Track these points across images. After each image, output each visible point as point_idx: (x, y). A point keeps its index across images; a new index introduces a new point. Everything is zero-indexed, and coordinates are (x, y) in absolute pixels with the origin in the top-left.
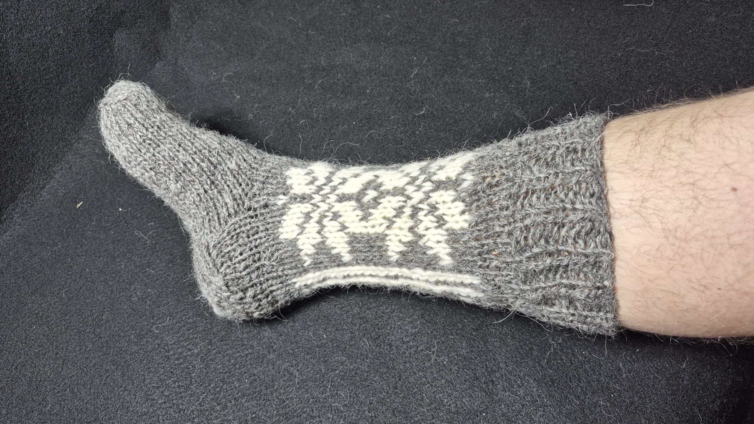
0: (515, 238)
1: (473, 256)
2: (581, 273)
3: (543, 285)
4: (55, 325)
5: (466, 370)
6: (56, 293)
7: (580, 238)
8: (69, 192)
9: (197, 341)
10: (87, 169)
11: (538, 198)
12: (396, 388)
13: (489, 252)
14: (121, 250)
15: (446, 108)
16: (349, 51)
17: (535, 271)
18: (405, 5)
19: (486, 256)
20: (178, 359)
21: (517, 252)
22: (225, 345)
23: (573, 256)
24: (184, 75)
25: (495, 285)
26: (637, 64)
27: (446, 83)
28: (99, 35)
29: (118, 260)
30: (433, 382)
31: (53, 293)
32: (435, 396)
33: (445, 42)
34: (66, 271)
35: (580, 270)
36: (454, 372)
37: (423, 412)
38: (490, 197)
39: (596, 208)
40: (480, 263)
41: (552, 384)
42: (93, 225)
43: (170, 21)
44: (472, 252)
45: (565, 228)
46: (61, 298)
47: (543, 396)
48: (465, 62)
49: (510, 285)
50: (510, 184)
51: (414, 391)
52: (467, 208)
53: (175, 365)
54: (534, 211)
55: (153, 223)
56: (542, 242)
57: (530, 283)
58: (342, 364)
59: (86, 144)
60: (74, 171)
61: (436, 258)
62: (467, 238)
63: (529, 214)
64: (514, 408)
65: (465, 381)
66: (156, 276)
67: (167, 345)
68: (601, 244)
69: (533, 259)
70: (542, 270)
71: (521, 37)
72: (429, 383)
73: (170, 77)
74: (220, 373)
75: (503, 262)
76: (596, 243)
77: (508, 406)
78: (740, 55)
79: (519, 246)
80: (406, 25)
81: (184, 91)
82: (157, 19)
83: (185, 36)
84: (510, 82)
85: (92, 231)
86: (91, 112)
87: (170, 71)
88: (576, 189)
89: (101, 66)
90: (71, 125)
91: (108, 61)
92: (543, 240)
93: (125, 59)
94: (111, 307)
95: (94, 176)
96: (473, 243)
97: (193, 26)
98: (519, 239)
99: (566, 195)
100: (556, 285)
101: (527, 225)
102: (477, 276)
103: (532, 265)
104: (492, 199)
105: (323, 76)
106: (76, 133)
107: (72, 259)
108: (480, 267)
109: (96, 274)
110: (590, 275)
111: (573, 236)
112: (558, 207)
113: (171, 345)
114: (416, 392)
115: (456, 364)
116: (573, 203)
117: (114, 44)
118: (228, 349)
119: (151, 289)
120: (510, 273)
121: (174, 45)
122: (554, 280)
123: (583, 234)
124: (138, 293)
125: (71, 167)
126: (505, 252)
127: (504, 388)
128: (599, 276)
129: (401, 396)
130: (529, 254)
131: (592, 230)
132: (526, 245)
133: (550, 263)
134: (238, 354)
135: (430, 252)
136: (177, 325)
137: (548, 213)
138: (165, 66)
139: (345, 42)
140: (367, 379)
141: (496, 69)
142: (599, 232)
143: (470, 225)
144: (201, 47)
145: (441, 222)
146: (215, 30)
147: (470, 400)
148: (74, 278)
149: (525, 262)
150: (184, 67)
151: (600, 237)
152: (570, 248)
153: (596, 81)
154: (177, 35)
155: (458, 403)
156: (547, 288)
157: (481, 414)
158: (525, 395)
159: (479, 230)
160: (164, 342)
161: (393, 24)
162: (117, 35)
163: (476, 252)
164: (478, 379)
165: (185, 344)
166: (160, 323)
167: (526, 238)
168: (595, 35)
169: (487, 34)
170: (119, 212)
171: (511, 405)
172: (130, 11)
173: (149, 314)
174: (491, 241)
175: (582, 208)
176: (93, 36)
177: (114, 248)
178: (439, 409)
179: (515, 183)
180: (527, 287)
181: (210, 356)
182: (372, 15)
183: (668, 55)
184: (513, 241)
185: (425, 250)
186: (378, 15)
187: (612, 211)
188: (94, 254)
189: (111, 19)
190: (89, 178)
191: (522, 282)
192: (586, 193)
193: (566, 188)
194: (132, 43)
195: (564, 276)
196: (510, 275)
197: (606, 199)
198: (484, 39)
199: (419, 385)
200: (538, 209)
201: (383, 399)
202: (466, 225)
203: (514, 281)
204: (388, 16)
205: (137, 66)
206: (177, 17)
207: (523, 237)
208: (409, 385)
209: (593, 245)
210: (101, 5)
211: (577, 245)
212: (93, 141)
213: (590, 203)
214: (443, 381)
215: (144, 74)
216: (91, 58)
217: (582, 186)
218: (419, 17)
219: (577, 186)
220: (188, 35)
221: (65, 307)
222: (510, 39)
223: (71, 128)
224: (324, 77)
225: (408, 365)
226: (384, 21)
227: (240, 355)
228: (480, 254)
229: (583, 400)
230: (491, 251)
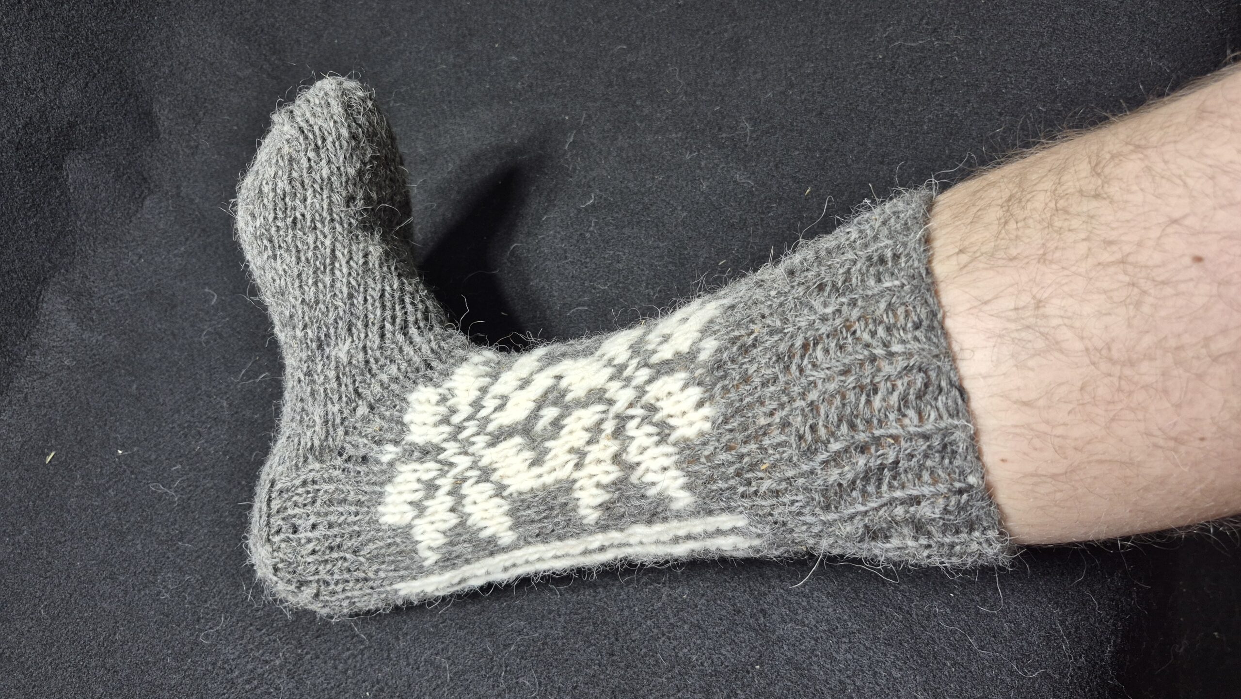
0: (794, 429)
1: (727, 479)
2: (924, 472)
3: (862, 508)
4: (34, 667)
5: (719, 602)
6: (29, 612)
7: (908, 407)
8: (30, 440)
9: (276, 645)
10: (54, 395)
11: (827, 351)
12: (613, 655)
13: (753, 467)
14: (132, 519)
15: (628, 188)
16: (459, 124)
17: (840, 485)
18: (539, 36)
19: (749, 475)
20: (248, 682)
21: (802, 456)
22: (326, 642)
23: (903, 443)
24: (194, 210)
25: (776, 523)
26: (910, 66)
27: (621, 149)
28: (36, 169)
29: (129, 538)
30: (670, 632)
31: (24, 613)
32: (677, 654)
33: (611, 85)
34: (42, 572)
35: (922, 467)
36: (701, 609)
37: (661, 684)
38: (744, 366)
39: (926, 347)
40: (741, 489)
41: (857, 595)
42: (77, 487)
43: (157, 127)
44: (724, 473)
45: (880, 394)
46: (39, 619)
47: (846, 617)
48: (646, 111)
49: (802, 518)
50: (776, 338)
51: (642, 653)
52: (707, 395)
53: (246, 692)
54: (822, 375)
55: (179, 466)
56: (844, 428)
57: (836, 508)
58: (520, 632)
59: (46, 354)
60: (33, 403)
61: (663, 501)
62: (712, 448)
63: (814, 382)
64: (803, 647)
65: (721, 619)
66: (196, 552)
67: (226, 662)
68: (948, 411)
69: (832, 463)
70: (854, 482)
71: (727, 55)
72: (664, 635)
73: (172, 218)
74: (323, 690)
75: (781, 480)
76: (938, 409)
77: (794, 645)
78: (1062, 24)
79: (803, 445)
80: (545, 66)
81: (199, 236)
82: (134, 127)
83: (187, 146)
84: (720, 129)
85: (77, 496)
86: (46, 299)
87: (171, 208)
88: (889, 319)
89: (50, 220)
90: (14, 328)
91: (61, 210)
92: (845, 425)
93: (91, 201)
94: (128, 617)
95: (69, 405)
96: (724, 456)
97: (198, 127)
98: (801, 432)
99: (873, 334)
100: (885, 504)
101: (812, 402)
102: (741, 513)
103: (834, 475)
104: (747, 369)
105: (424, 171)
106: (25, 339)
107: (49, 550)
108: (743, 496)
109: (95, 568)
110: (940, 472)
111: (896, 405)
112: (861, 357)
113: (233, 660)
114: (645, 653)
115: (703, 595)
116: (886, 345)
117: (66, 181)
118: (330, 649)
119: (189, 574)
120: (795, 498)
121: (170, 164)
122: (879, 495)
123: (912, 397)
124: (170, 586)
125: (26, 397)
126: (782, 459)
127: (783, 617)
128: (957, 471)
129: (622, 665)
130: (824, 456)
131: (926, 385)
132: (816, 441)
133: (866, 465)
134: (348, 653)
135: (652, 492)
136: (239, 625)
137: (846, 372)
138: (160, 201)
139: (451, 110)
140: (563, 650)
141: (695, 113)
142: (941, 390)
143: (713, 423)
144: (216, 160)
145: (664, 432)
146: (235, 128)
147: (732, 649)
148: (56, 581)
149: (819, 472)
150: (193, 197)
151: (944, 398)
152: (894, 429)
153: (851, 104)
154: (172, 146)
155: (715, 657)
156: (871, 513)
157: (753, 667)
158: (817, 622)
159: (731, 431)
160: (222, 657)
161: (524, 69)
162: (68, 164)
163: (731, 470)
164: (739, 612)
165: (257, 654)
166: (211, 628)
167: (813, 429)
168: (839, 33)
169: (674, 59)
170: (119, 457)
171: (798, 643)
172: (84, 122)
173: (192, 616)
174: (753, 446)
175: (903, 350)
176: (27, 172)
177: (119, 519)
178: (686, 674)
179: (785, 334)
180: (831, 516)
181: (302, 665)
182: (489, 60)
183: (955, 42)
184: (793, 437)
185: (643, 490)
186: (498, 59)
187: (956, 347)
188: (86, 534)
189: (53, 139)
190: (60, 409)
191: (822, 508)
192: (906, 325)
193: (870, 321)
194: (98, 172)
195: (896, 483)
196: (797, 501)
197: (942, 328)
198: (670, 69)
199: (649, 641)
200: (827, 368)
201: (594, 676)
202: (707, 426)
203: (806, 511)
204: (514, 58)
205: (112, 210)
206: (168, 118)
207: (807, 427)
208: (633, 645)
209: (933, 415)
210: (31, 118)
211: (906, 421)
212: (57, 347)
213: (916, 339)
214: (686, 627)
215: (128, 221)
216: (29, 210)
217: (899, 313)
218: (563, 52)
219: (890, 313)
220: (192, 143)
221: (47, 634)
222: (711, 62)
223: (15, 331)
224: (426, 173)
225: (626, 613)
226: (509, 67)
227: (353, 654)
228: (738, 474)
229: (908, 612)
230: (756, 464)
